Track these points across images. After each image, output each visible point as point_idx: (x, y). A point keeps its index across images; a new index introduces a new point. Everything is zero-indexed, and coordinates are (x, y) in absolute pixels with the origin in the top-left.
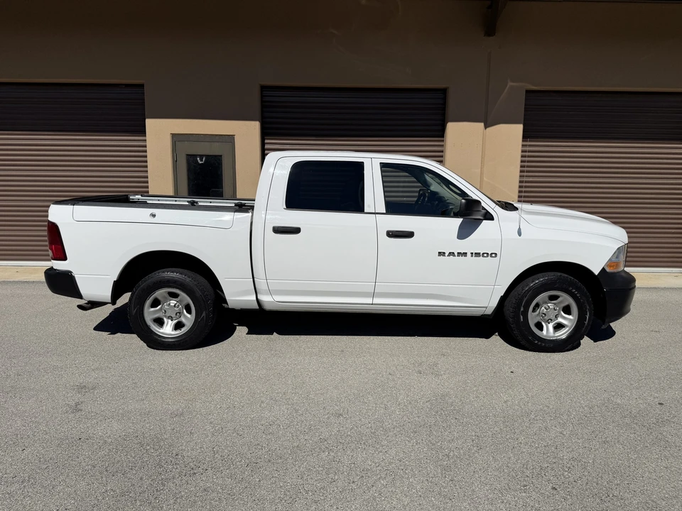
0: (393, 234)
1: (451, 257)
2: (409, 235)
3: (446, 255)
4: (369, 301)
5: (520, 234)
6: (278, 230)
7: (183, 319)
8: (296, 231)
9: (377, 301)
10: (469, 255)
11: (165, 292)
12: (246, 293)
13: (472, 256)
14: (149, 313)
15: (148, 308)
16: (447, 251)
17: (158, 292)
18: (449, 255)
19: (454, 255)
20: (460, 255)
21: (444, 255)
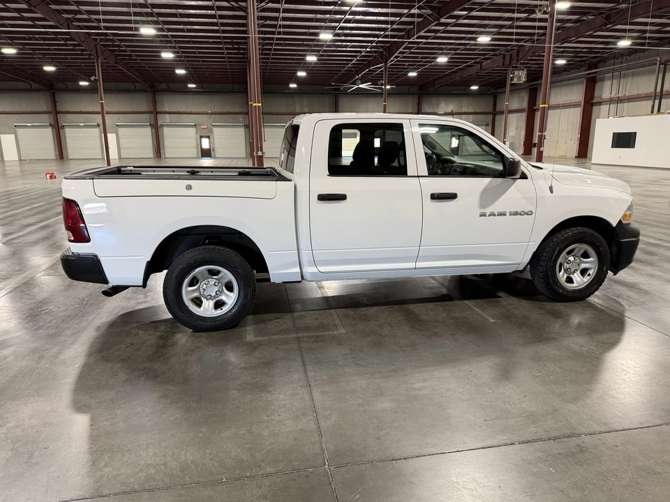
1: (492, 216)
2: (452, 196)
3: (488, 215)
4: (412, 265)
5: (552, 192)
6: (323, 198)
7: (223, 298)
8: (342, 197)
9: (419, 265)
10: (508, 214)
11: (206, 269)
12: (291, 265)
13: (511, 215)
14: (188, 293)
15: (186, 287)
16: (488, 211)
17: (197, 270)
18: (490, 215)
19: (494, 215)
20: (500, 214)
21: (485, 216)
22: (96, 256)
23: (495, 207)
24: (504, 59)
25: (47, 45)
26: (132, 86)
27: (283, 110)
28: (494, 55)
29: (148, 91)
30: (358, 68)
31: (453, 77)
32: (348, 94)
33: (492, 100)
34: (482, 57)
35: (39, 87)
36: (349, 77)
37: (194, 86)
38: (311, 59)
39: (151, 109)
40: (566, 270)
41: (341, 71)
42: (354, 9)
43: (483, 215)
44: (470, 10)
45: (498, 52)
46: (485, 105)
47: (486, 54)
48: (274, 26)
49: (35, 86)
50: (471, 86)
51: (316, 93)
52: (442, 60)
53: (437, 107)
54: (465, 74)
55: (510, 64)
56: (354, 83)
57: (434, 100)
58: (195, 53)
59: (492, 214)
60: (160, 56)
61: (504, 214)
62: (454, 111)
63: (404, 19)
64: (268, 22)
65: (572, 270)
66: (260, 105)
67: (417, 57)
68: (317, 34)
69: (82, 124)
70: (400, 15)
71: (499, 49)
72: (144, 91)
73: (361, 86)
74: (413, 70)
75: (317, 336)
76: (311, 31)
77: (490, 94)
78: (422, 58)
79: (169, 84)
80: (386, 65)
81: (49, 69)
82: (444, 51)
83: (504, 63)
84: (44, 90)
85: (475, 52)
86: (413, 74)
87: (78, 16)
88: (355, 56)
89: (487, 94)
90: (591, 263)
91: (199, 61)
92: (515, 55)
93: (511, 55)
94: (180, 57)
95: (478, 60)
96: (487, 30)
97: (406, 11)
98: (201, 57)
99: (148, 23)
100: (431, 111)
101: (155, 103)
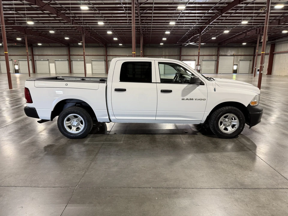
0: (163, 91)
2: (170, 91)
3: (185, 99)
4: (154, 118)
5: (215, 91)
6: (117, 90)
7: (80, 127)
8: (124, 90)
9: (157, 118)
10: (194, 99)
11: (73, 115)
12: (105, 116)
13: (195, 100)
14: (66, 124)
15: (66, 121)
16: (185, 98)
17: (69, 115)
18: (186, 100)
19: (188, 100)
20: (190, 99)
21: (184, 100)
22: (35, 108)
23: (188, 97)
24: (256, 31)
25: (66, 29)
26: (97, 45)
27: (157, 54)
28: (251, 29)
29: (104, 47)
30: (189, 36)
31: (233, 39)
32: (186, 47)
33: (253, 49)
34: (246, 30)
35: (64, 45)
36: (185, 40)
37: (121, 45)
38: (168, 33)
39: (105, 54)
40: (224, 125)
41: (182, 37)
42: (183, 11)
43: (183, 99)
44: (237, 10)
45: (253, 28)
46: (250, 51)
47: (248, 29)
48: (151, 20)
49: (63, 45)
50: (243, 43)
51: (171, 47)
52: (226, 32)
53: (227, 52)
54: (239, 38)
55: (259, 33)
56: (187, 43)
57: (225, 49)
58: (121, 31)
59: (187, 99)
60: (107, 33)
61: (193, 99)
62: (235, 54)
63: (206, 15)
64: (148, 18)
65: (227, 125)
66: (135, 53)
67: (215, 31)
68: (169, 22)
69: (79, 60)
70: (204, 13)
71: (254, 26)
72: (103, 47)
73: (191, 44)
74: (214, 37)
75: (111, 144)
76: (167, 21)
77: (252, 47)
78: (218, 31)
79: (112, 44)
80: (200, 35)
81: (67, 38)
82: (227, 28)
83: (256, 33)
84: (66, 47)
85: (242, 28)
86: (214, 38)
87: (75, 18)
88: (187, 31)
89: (251, 47)
90: (236, 122)
91: (123, 35)
92: (261, 29)
93: (260, 29)
94: (114, 33)
95: (244, 32)
96: (246, 18)
97: (207, 11)
98: (123, 33)
99: (101, 20)
100: (224, 54)
101: (106, 52)
